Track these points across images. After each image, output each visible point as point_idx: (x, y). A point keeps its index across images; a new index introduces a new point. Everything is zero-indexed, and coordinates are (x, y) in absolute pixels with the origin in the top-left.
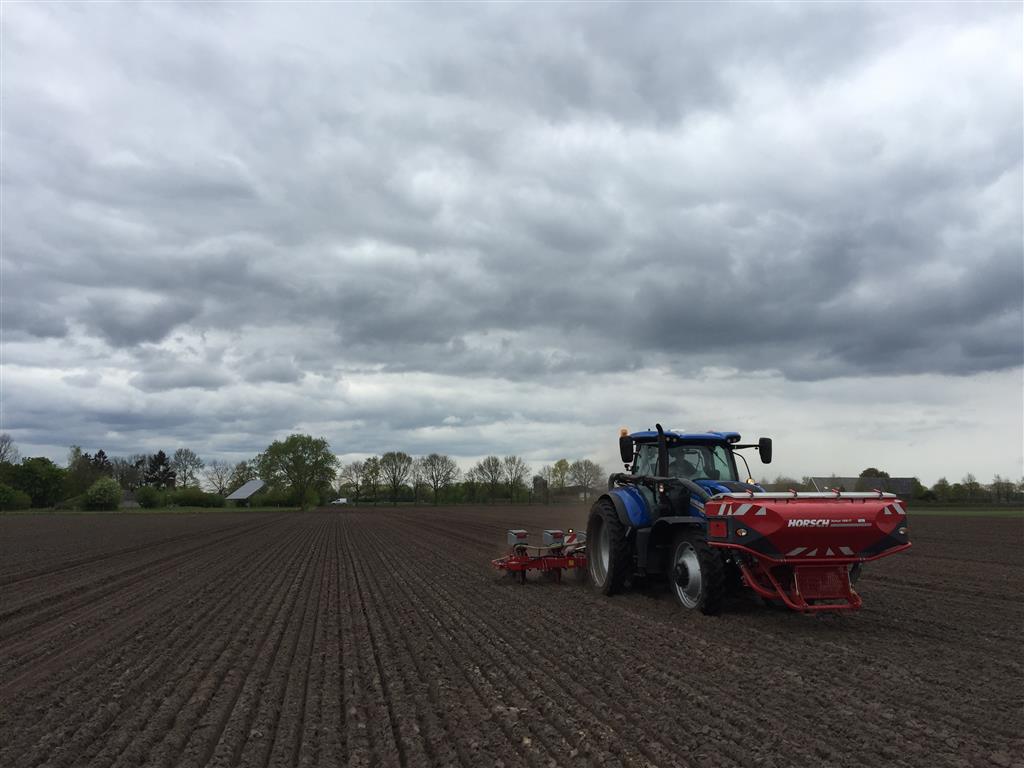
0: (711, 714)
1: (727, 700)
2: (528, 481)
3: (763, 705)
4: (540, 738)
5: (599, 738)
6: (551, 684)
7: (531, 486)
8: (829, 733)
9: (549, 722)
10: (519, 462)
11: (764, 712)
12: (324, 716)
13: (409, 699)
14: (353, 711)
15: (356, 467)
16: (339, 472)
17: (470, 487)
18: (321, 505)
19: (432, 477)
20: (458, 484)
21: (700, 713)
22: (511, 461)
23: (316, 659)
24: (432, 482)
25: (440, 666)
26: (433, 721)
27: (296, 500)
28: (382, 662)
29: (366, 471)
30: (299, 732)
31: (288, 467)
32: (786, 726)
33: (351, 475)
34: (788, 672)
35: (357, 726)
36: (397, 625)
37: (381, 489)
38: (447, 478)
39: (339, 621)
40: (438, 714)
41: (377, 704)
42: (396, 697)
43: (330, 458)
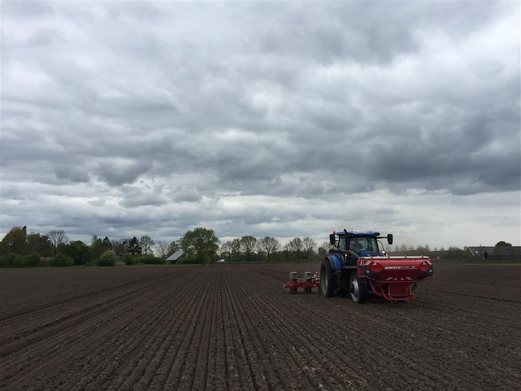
0: (419, 373)
1: (427, 366)
2: (316, 250)
3: (446, 369)
4: (328, 385)
5: (359, 385)
6: (332, 356)
7: (317, 252)
8: (484, 384)
9: (332, 376)
10: (311, 240)
11: (448, 373)
12: (218, 371)
13: (260, 362)
14: (232, 368)
15: (229, 244)
16: (220, 246)
17: (286, 254)
18: (211, 263)
19: (267, 248)
20: (280, 252)
21: (413, 373)
22: (307, 240)
23: (212, 341)
24: (266, 251)
25: (274, 346)
26: (272, 374)
27: (200, 260)
28: (245, 343)
29: (234, 246)
30: (206, 378)
31: (195, 244)
32: (459, 380)
33: (226, 248)
34: (460, 352)
35: (234, 376)
36: (252, 324)
37: (241, 254)
38: (274, 249)
39: (223, 322)
40: (274, 370)
41: (243, 364)
42: (252, 361)
43: (216, 239)
